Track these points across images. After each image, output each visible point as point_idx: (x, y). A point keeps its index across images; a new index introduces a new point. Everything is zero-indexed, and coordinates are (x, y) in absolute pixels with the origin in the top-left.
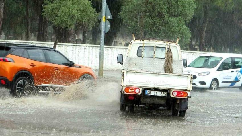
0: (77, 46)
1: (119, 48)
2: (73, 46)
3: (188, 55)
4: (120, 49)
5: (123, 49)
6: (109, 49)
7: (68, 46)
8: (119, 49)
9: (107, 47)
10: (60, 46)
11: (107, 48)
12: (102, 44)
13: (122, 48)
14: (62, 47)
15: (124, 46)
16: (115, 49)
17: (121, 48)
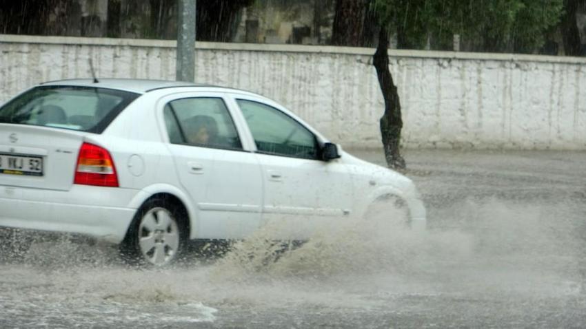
0: (80, 45)
1: (264, 52)
2: (66, 48)
3: (557, 74)
4: (266, 56)
5: (278, 55)
6: (219, 55)
7: (41, 47)
8: (260, 55)
9: (212, 50)
10: (11, 48)
11: (211, 55)
12: (185, 37)
13: (276, 52)
14: (20, 52)
15: (289, 42)
16: (246, 56)
17: (270, 52)
